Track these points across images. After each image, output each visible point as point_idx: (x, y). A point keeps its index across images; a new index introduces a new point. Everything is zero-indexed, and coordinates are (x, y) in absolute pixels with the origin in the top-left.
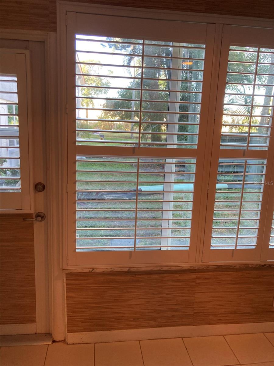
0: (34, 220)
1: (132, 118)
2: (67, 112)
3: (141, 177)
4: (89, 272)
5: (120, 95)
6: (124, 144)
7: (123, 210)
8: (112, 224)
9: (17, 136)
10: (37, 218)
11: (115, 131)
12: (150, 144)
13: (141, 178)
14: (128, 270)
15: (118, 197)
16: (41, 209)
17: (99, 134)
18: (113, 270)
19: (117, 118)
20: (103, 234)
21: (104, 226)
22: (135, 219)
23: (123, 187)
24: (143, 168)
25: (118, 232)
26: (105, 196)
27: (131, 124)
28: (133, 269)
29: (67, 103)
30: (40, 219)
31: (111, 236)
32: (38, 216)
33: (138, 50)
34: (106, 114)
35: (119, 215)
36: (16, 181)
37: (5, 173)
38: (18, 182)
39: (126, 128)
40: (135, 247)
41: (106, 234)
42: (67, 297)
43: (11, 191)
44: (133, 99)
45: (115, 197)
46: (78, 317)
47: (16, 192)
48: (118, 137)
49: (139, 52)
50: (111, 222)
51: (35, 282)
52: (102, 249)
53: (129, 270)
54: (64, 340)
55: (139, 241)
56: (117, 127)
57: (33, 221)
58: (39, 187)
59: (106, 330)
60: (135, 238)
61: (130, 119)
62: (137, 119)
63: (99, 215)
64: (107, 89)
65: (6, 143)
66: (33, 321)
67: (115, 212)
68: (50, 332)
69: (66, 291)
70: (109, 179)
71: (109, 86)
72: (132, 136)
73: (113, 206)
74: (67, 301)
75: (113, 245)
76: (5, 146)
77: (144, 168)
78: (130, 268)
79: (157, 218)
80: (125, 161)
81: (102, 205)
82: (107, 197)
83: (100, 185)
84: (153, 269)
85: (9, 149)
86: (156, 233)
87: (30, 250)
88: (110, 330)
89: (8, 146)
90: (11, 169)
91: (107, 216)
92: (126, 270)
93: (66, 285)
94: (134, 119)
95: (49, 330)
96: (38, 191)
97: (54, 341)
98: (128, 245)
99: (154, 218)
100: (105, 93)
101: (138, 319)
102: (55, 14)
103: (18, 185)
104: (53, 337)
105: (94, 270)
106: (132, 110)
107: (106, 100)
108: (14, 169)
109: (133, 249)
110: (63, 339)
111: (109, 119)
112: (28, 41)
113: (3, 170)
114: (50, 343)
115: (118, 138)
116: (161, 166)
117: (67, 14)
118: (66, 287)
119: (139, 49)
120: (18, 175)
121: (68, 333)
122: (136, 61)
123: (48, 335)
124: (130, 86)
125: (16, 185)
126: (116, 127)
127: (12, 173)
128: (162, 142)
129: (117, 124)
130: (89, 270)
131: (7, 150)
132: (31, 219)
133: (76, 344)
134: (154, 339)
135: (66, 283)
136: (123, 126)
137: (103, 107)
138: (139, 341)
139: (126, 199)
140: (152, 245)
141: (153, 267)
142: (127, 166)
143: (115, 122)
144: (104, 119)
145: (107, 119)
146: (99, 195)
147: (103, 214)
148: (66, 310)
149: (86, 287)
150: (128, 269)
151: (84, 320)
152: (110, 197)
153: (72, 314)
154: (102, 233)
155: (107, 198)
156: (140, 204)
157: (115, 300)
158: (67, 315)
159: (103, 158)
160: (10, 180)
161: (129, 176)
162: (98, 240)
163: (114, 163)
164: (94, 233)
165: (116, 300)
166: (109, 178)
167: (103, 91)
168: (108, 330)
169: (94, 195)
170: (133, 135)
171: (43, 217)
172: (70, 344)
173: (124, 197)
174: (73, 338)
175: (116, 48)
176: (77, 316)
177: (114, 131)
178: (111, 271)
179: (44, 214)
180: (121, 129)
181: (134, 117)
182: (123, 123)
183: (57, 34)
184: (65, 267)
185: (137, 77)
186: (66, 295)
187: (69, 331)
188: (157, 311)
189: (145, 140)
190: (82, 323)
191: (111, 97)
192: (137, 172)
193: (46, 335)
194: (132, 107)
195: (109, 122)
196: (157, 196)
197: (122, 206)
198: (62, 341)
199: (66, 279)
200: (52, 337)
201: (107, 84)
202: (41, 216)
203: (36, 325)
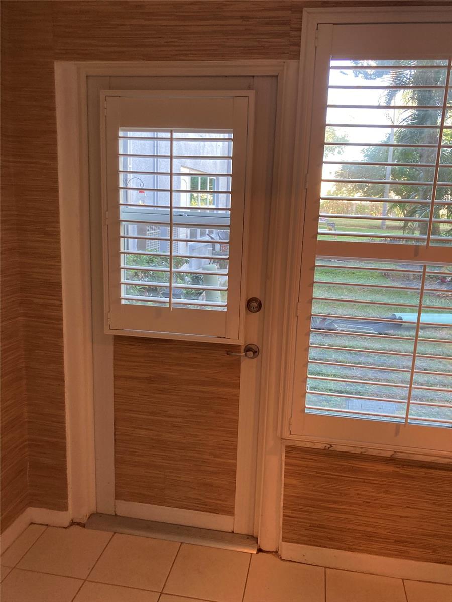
0: (243, 356)
1: (385, 195)
2: (307, 187)
3: (401, 297)
4: (324, 450)
5: (365, 156)
6: (369, 238)
7: (367, 351)
8: (348, 372)
9: (227, 225)
10: (247, 352)
11: (353, 215)
12: (417, 239)
13: (400, 299)
14: (391, 456)
15: (360, 328)
16: (254, 340)
17: (325, 222)
18: (365, 452)
19: (358, 195)
20: (333, 389)
21: (335, 376)
22: (411, 370)
23: (367, 312)
24: (403, 281)
25: (359, 388)
26: (337, 326)
27: (381, 205)
28: (400, 456)
29: (308, 172)
30: (250, 354)
31: (347, 393)
32: (248, 349)
33: (407, 78)
34: (339, 189)
35: (362, 359)
36: (199, 293)
37: (182, 279)
38: (201, 294)
39: (372, 211)
40: (407, 418)
41: (339, 389)
42: (284, 483)
43: (192, 307)
44: (390, 162)
45: (354, 328)
46: (300, 520)
47: (199, 308)
48: (359, 226)
49: (408, 81)
50: (347, 370)
51: (236, 453)
52: (332, 413)
53: (393, 454)
54: (276, 552)
55: (397, 407)
56: (356, 209)
57: (240, 356)
58: (254, 305)
59: (345, 550)
60: (409, 403)
61: (382, 196)
62: (393, 196)
63: (326, 357)
64: (343, 146)
65: (185, 235)
66: (230, 512)
67: (355, 354)
68: (255, 535)
69: (285, 475)
70: (342, 297)
71: (347, 141)
72: (383, 224)
73: (351, 343)
74: (284, 491)
75: (351, 409)
76: (184, 238)
77: (405, 282)
78: (395, 452)
79: (430, 370)
80: (371, 267)
81: (331, 340)
82: (340, 327)
83: (327, 306)
84: (438, 460)
85: (190, 243)
86: (429, 397)
87: (233, 402)
88: (351, 551)
89: (189, 239)
90: (191, 273)
91: (340, 358)
92: (388, 454)
93: (285, 464)
94: (389, 196)
95: (253, 531)
96: (251, 311)
97: (260, 551)
98: (377, 411)
99: (425, 370)
100: (339, 153)
101: (402, 542)
102: (300, 30)
103: (201, 299)
104: (259, 543)
105: (332, 447)
106: (386, 181)
107: (341, 165)
108: (195, 273)
109: (403, 421)
110: (274, 550)
111: (344, 196)
112: (253, 76)
113: (180, 275)
114: (255, 552)
115: (358, 228)
116: (437, 278)
117: (319, 28)
118: (285, 468)
119: (409, 75)
120: (201, 284)
121: (283, 541)
122: (402, 97)
123: (252, 539)
124: (385, 139)
125: (198, 298)
126: (354, 209)
127: (193, 280)
128: (441, 236)
129: (356, 203)
130: (324, 446)
131: (187, 244)
132: (238, 354)
133: (295, 562)
134: (430, 582)
135: (285, 462)
136: (367, 208)
137: (336, 177)
138: (403, 580)
139: (374, 333)
140: (420, 416)
141: (438, 456)
142: (375, 277)
143: (353, 202)
144: (335, 196)
145: (339, 196)
146: (326, 323)
147: (334, 356)
148: (282, 505)
149: (317, 472)
150: (391, 453)
151: (310, 526)
152: (346, 327)
153: (292, 513)
154: (332, 385)
155: (341, 329)
156: (399, 344)
157: (364, 502)
158: (283, 512)
159: (333, 260)
160: (190, 290)
161: (378, 294)
162: (326, 396)
163: (352, 269)
164: (328, 386)
165: (367, 502)
166: (342, 295)
167: (337, 150)
168: (348, 551)
169: (318, 322)
170: (385, 223)
171: (256, 352)
172: (284, 560)
173: (370, 330)
174: (290, 550)
175: (367, 77)
176: (300, 518)
177: (350, 215)
178: (361, 453)
179: (258, 347)
180: (363, 213)
181: (390, 192)
182: (368, 202)
183: (299, 62)
184: (286, 435)
185: (401, 125)
186: (283, 481)
187: (285, 539)
188: (439, 534)
189: (411, 232)
190: (306, 530)
191: (350, 160)
192: (420, 288)
193: (248, 538)
194: (387, 176)
195: (344, 201)
196: (430, 333)
197: (367, 343)
198: (272, 552)
199: (286, 456)
200: (257, 543)
201: (343, 138)
202: (251, 350)
203: (234, 519)
